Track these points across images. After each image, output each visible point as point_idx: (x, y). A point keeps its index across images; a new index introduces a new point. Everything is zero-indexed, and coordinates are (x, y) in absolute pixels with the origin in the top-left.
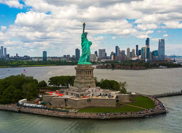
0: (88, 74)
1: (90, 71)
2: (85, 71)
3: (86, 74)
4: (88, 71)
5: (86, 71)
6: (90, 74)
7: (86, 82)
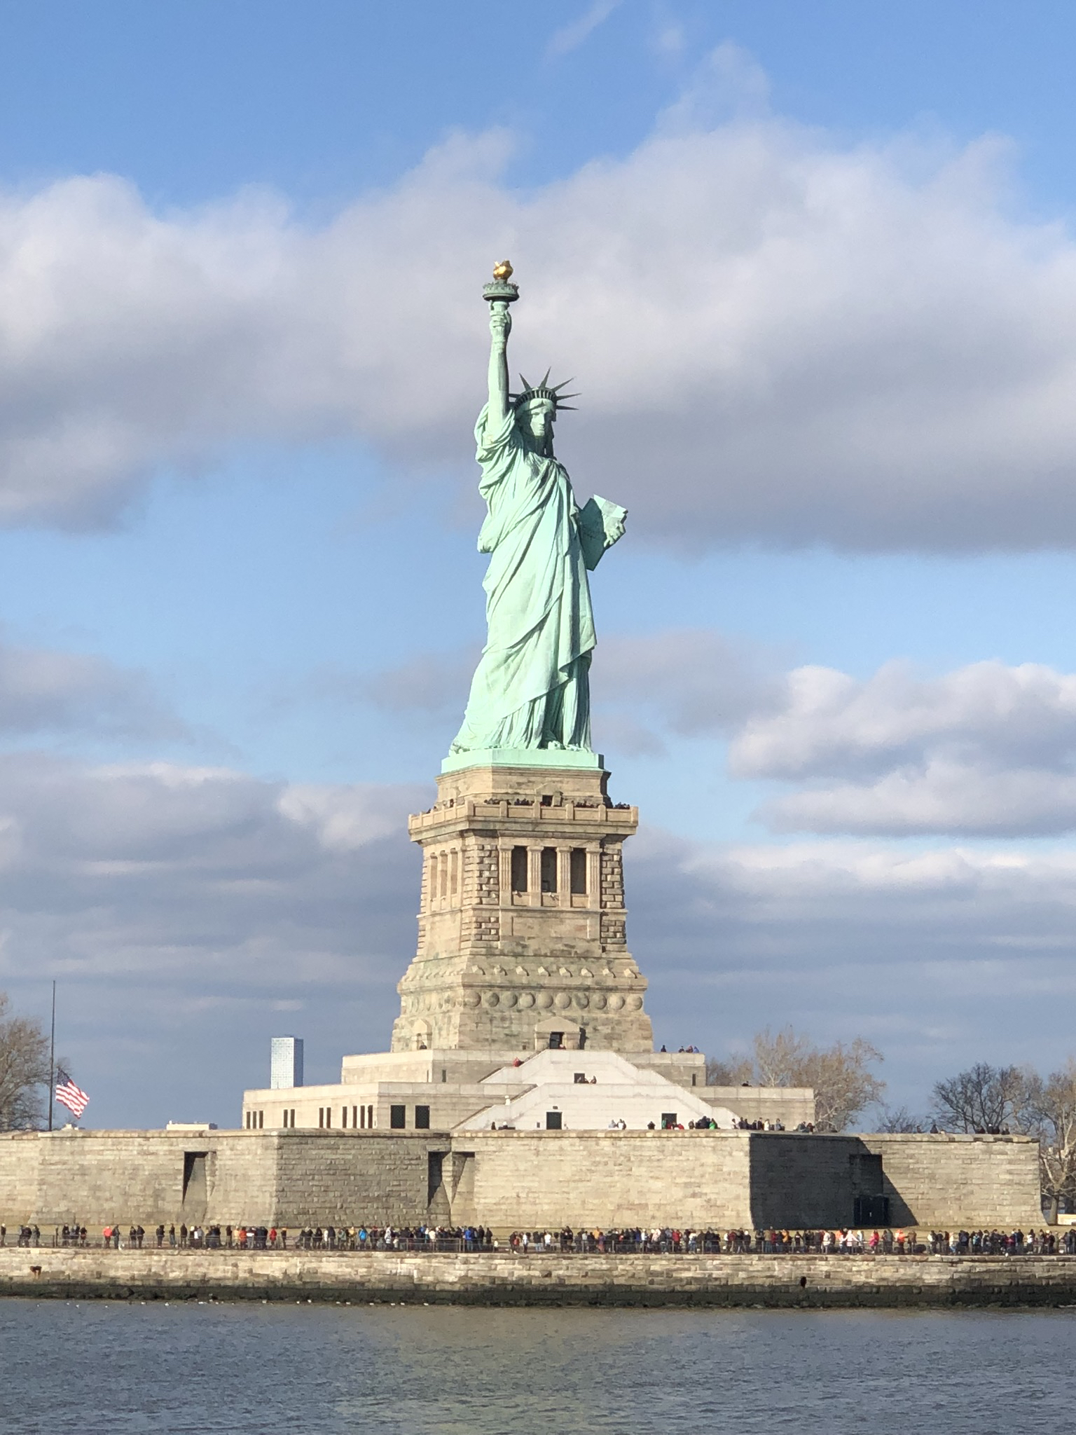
0: (548, 883)
1: (578, 856)
2: (506, 844)
3: (519, 883)
4: (549, 855)
5: (519, 854)
6: (578, 885)
7: (516, 989)
